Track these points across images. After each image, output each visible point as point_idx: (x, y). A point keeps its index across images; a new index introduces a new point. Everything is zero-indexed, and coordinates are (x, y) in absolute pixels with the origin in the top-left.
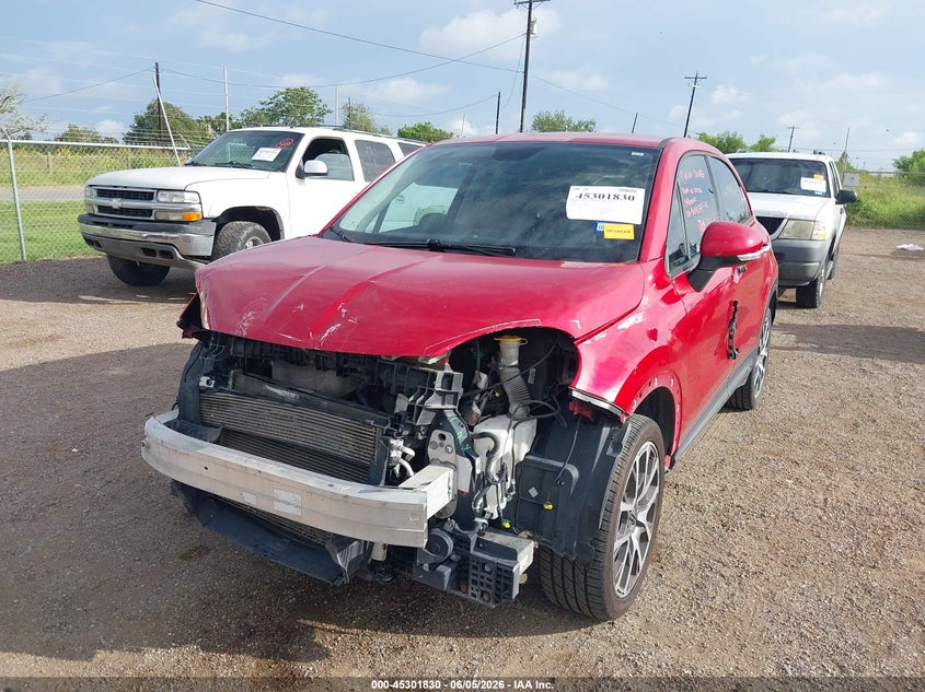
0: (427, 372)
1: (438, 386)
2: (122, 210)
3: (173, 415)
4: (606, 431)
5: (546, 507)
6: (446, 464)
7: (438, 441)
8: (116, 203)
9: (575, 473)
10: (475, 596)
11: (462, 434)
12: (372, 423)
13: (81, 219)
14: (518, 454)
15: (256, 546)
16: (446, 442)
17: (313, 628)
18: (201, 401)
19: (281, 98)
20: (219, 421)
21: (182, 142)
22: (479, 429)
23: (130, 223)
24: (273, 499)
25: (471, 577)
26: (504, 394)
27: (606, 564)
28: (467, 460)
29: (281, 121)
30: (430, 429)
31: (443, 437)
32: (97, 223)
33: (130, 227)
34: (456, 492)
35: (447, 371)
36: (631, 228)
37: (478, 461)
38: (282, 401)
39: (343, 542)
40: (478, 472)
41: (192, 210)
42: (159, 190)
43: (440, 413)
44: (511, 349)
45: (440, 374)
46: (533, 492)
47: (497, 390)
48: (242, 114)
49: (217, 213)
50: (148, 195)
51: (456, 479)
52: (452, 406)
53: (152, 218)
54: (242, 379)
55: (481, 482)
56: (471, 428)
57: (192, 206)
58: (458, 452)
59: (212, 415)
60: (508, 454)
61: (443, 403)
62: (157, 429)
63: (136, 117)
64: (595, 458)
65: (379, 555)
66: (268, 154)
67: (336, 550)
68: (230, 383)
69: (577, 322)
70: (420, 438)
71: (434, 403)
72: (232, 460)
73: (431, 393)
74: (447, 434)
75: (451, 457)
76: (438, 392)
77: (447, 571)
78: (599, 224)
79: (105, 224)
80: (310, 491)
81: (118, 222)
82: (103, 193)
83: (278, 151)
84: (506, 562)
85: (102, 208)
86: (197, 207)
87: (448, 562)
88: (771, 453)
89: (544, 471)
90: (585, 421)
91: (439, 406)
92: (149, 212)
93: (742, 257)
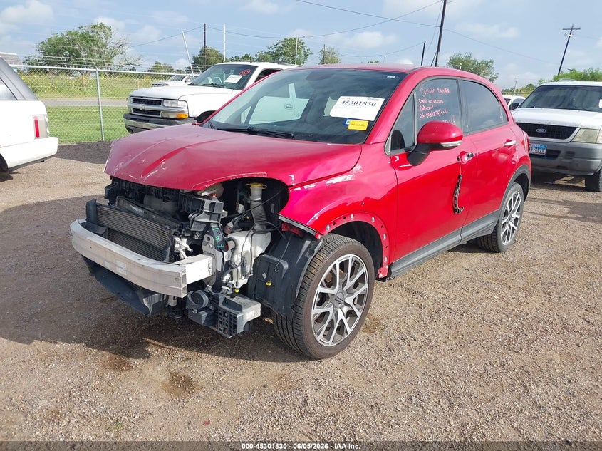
0: (201, 200)
1: (206, 208)
2: (145, 111)
3: (84, 220)
4: (308, 243)
5: (267, 284)
6: (210, 254)
7: (207, 241)
8: (141, 107)
9: (286, 266)
10: (221, 330)
11: (219, 238)
12: (168, 227)
13: (126, 117)
14: (255, 253)
15: (118, 293)
16: (210, 242)
17: (149, 343)
18: (97, 212)
19: (281, 45)
20: (106, 224)
21: (198, 71)
22: (230, 236)
23: (148, 119)
24: (116, 266)
25: (219, 320)
26: (252, 218)
27: (303, 321)
28: (221, 253)
29: (280, 60)
30: (203, 234)
31: (209, 239)
32: (132, 119)
33: (148, 121)
34: (215, 271)
35: (213, 201)
36: (367, 123)
37: (226, 253)
38: (137, 215)
39: (148, 293)
40: (226, 260)
41: (183, 112)
42: (164, 99)
43: (208, 225)
44: (256, 190)
45: (208, 202)
46: (265, 276)
47: (248, 215)
48: (256, 55)
49: (197, 114)
50: (158, 102)
51: (215, 263)
52: (217, 222)
53: (160, 116)
54: (121, 201)
55: (228, 266)
56: (226, 235)
57: (183, 110)
58: (216, 248)
59: (103, 220)
60: (248, 252)
61: (210, 219)
62: (76, 227)
63: (194, 57)
64: (298, 258)
65: (172, 303)
66: (234, 79)
67: (143, 295)
68: (116, 203)
69: (293, 176)
70: (196, 238)
71: (203, 218)
72: (107, 247)
73: (202, 212)
74: (211, 237)
75: (213, 251)
76: (206, 212)
77: (204, 314)
78: (348, 120)
79: (135, 119)
80: (129, 262)
81: (141, 118)
82: (137, 101)
83: (240, 77)
84: (234, 312)
85: (135, 110)
86: (185, 110)
87: (206, 309)
88: (496, 279)
89: (270, 263)
90: (295, 235)
91: (208, 221)
92: (158, 112)
93: (445, 144)
